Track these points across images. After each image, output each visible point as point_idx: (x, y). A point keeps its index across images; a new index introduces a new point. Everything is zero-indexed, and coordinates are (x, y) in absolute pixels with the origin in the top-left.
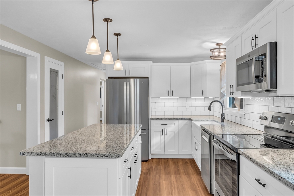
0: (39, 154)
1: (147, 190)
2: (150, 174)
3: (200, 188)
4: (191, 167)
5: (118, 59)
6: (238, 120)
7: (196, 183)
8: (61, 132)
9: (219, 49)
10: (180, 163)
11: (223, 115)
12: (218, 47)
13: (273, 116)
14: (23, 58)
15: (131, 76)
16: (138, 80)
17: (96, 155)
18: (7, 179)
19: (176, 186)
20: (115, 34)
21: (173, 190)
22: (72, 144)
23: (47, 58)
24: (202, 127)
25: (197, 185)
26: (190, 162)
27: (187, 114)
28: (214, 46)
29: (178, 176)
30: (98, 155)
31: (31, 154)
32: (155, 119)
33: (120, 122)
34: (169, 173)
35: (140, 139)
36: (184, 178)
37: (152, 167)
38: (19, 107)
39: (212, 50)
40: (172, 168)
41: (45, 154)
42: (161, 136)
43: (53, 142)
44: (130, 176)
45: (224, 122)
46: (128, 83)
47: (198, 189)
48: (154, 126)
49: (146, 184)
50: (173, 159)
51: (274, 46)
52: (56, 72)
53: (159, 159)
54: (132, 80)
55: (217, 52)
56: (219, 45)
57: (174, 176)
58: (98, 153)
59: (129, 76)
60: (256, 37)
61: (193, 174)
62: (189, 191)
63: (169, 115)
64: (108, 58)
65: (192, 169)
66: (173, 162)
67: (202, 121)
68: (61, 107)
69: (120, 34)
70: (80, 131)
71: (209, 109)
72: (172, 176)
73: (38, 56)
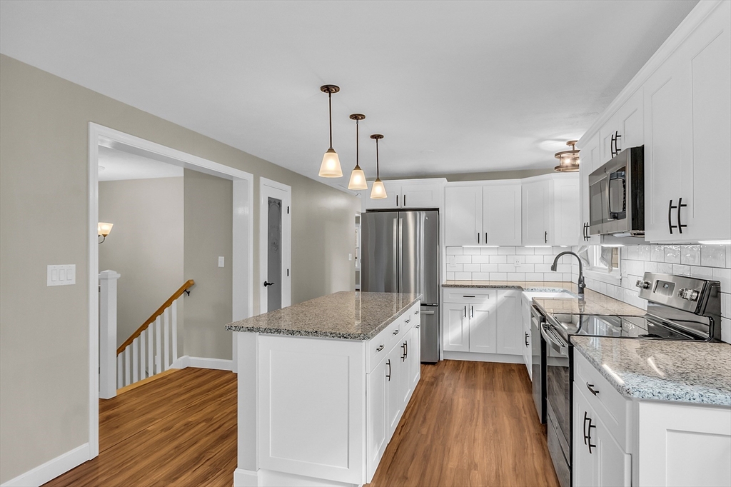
0: (250, 330)
1: (428, 410)
2: (437, 385)
3: (528, 416)
4: (518, 378)
5: (378, 180)
6: (612, 291)
7: (521, 406)
8: (286, 301)
9: (574, 152)
10: (499, 371)
11: (581, 281)
12: (570, 148)
13: (658, 281)
14: (228, 183)
15: (407, 207)
16: (423, 214)
17: (331, 334)
18: (205, 376)
19: (481, 408)
20: (373, 137)
21: (476, 414)
22: (298, 319)
23: (263, 180)
24: (534, 301)
25: (523, 410)
26: (519, 369)
27: (515, 278)
28: (563, 146)
29: (489, 392)
30: (334, 335)
31: (239, 328)
32: (451, 286)
33: (388, 289)
34: (473, 385)
35: (417, 320)
36: (501, 396)
37: (444, 374)
38: (221, 262)
39: (559, 155)
40: (481, 376)
41: (258, 330)
42: (462, 319)
43: (271, 315)
44: (389, 376)
45: (583, 293)
46: (401, 220)
47: (524, 415)
48: (449, 299)
49: (427, 401)
50: (485, 363)
51: (638, 155)
52: (279, 203)
53: (459, 362)
54: (410, 214)
55: (568, 157)
56: (573, 145)
57: (482, 391)
58: (333, 332)
59: (403, 207)
60: (617, 136)
61: (519, 391)
62: (505, 418)
63: (480, 278)
64: (358, 180)
65: (519, 381)
66: (485, 369)
67: (541, 291)
68: (286, 262)
69: (380, 137)
70: (313, 301)
71: (554, 268)
72: (479, 391)
73: (250, 177)
